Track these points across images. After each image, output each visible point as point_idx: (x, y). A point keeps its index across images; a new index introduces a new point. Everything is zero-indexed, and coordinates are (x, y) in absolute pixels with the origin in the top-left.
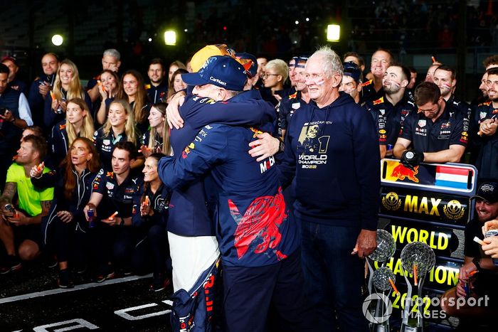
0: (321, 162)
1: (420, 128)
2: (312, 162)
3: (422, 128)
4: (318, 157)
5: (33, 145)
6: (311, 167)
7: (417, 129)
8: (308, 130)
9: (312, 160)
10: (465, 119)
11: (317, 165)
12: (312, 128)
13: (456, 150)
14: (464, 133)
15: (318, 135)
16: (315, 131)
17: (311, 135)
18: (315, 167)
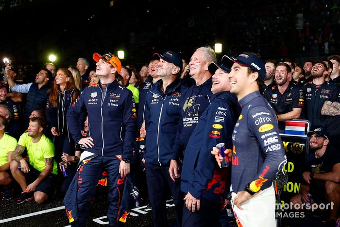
0: (195, 122)
1: (273, 99)
2: (189, 122)
3: (274, 99)
4: (193, 119)
5: (39, 124)
6: (188, 126)
7: (271, 99)
8: (188, 101)
9: (189, 121)
10: (300, 90)
11: (192, 124)
12: (191, 100)
13: (296, 111)
14: (301, 100)
15: (193, 104)
16: (192, 102)
17: (190, 105)
18: (191, 125)
